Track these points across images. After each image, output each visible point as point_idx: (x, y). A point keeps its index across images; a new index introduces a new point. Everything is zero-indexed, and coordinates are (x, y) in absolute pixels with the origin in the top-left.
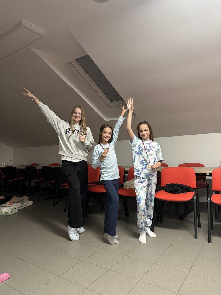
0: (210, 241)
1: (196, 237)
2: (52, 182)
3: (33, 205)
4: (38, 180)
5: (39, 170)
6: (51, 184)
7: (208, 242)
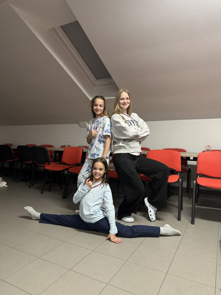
0: (193, 223)
1: (179, 219)
2: (29, 163)
3: (7, 186)
4: (13, 160)
5: (14, 150)
6: (27, 165)
7: (192, 224)
